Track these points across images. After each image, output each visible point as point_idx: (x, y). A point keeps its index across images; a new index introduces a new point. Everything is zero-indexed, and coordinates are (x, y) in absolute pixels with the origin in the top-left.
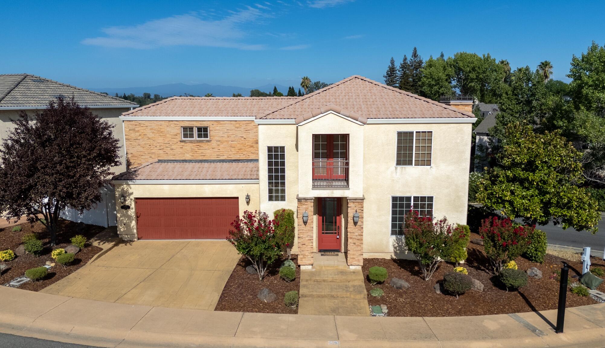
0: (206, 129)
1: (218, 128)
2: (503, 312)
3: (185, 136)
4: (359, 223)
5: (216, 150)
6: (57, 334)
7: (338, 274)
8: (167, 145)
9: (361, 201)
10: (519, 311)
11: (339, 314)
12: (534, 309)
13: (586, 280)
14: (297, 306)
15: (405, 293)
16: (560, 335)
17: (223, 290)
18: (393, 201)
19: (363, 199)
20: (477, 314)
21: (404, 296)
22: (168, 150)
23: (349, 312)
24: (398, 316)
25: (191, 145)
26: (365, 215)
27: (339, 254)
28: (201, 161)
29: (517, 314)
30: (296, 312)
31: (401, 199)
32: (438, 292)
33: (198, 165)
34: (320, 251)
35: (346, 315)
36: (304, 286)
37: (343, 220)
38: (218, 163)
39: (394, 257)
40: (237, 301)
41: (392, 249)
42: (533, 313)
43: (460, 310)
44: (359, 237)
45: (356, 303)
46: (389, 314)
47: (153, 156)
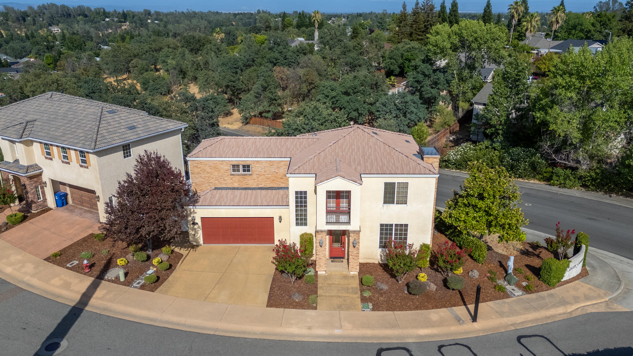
0: (249, 166)
1: (257, 166)
2: (445, 306)
3: (234, 171)
4: (357, 246)
5: (256, 181)
6: (178, 324)
7: (342, 279)
8: (221, 177)
9: (358, 232)
10: (455, 306)
11: (342, 310)
12: (465, 304)
13: (508, 279)
14: (317, 305)
15: (385, 293)
16: (475, 324)
17: (270, 291)
18: (381, 226)
19: (359, 231)
20: (427, 308)
21: (384, 296)
22: (222, 181)
23: (348, 308)
24: (378, 311)
25: (238, 177)
26: (361, 241)
27: (344, 260)
28: (245, 189)
29: (453, 308)
30: (315, 308)
31: (387, 225)
32: (406, 292)
33: (244, 192)
34: (331, 258)
35: (347, 311)
36: (321, 288)
37: (347, 239)
38: (258, 191)
39: (381, 262)
40: (279, 300)
41: (379, 257)
42: (464, 307)
43: (418, 306)
44: (357, 255)
45: (353, 301)
46: (373, 310)
47: (211, 185)
